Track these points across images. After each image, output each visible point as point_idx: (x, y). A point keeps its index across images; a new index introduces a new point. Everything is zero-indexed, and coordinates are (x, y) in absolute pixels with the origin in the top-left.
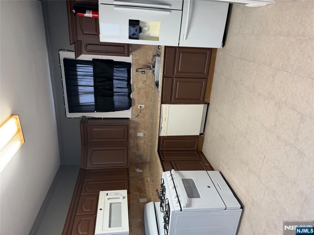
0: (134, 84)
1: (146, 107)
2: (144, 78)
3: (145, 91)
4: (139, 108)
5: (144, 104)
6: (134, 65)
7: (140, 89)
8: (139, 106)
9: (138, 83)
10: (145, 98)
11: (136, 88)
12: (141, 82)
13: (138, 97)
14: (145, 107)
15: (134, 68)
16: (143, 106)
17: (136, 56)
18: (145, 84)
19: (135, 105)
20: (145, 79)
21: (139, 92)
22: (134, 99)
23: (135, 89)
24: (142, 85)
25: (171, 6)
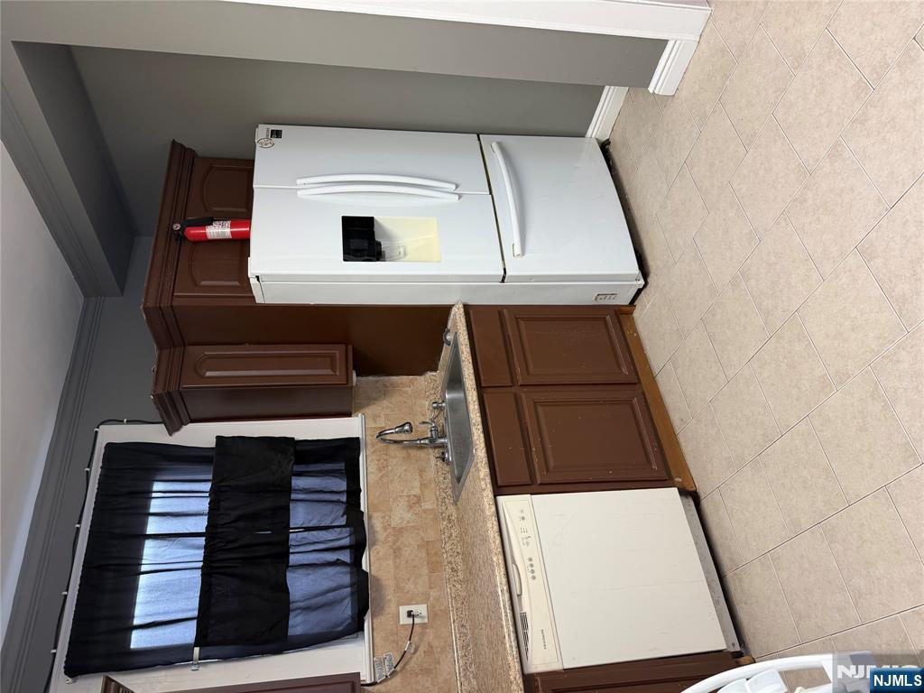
0: (375, 515)
1: (436, 615)
2: (412, 488)
3: (422, 538)
4: (405, 620)
5: (425, 599)
6: (369, 447)
7: (399, 531)
8: (403, 610)
9: (391, 510)
10: (425, 571)
11: (385, 529)
12: (403, 503)
13: (397, 567)
14: (433, 614)
15: (369, 459)
16: (421, 609)
17: (375, 418)
18: (417, 509)
19: (383, 608)
20: (417, 491)
21: (398, 544)
22: (378, 580)
23: (381, 535)
24: (408, 516)
25: (457, 186)
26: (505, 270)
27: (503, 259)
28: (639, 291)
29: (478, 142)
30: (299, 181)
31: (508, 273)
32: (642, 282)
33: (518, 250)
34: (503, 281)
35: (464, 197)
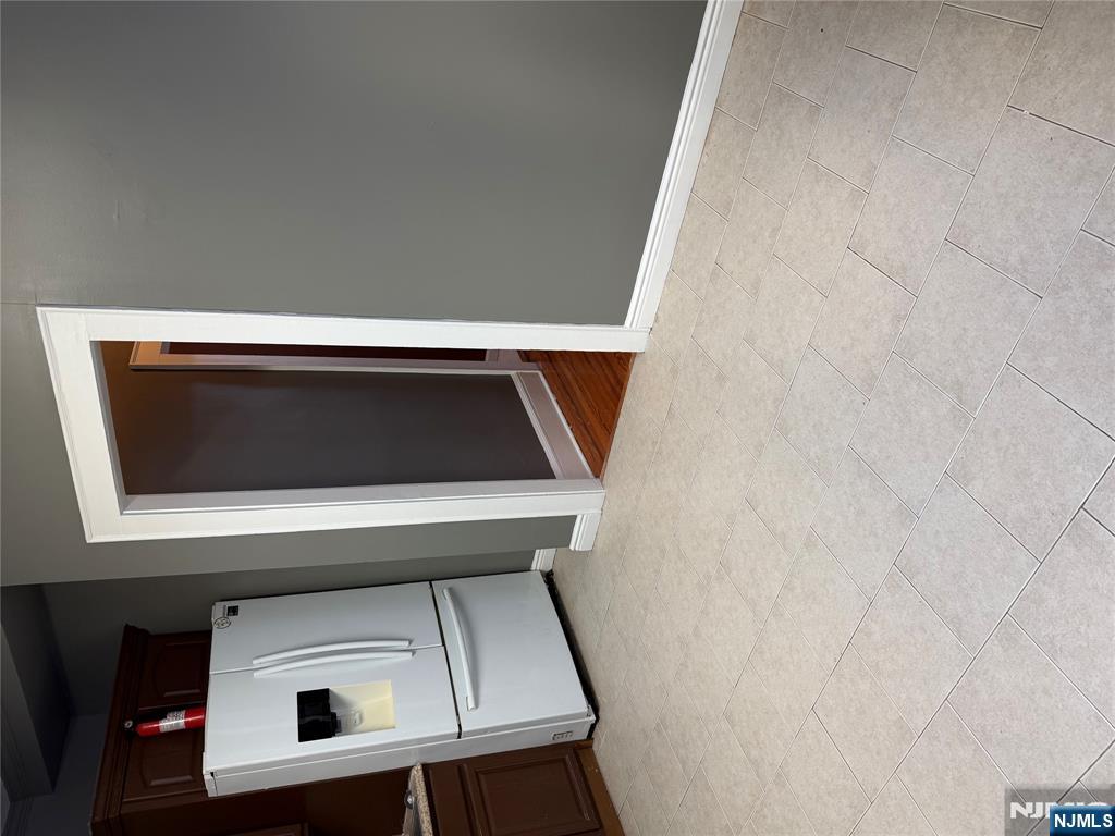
25: (410, 642)
26: (460, 725)
27: (458, 714)
28: (593, 727)
29: (430, 591)
30: (255, 662)
31: (463, 730)
32: (593, 718)
33: (471, 705)
34: (459, 737)
35: (418, 652)
